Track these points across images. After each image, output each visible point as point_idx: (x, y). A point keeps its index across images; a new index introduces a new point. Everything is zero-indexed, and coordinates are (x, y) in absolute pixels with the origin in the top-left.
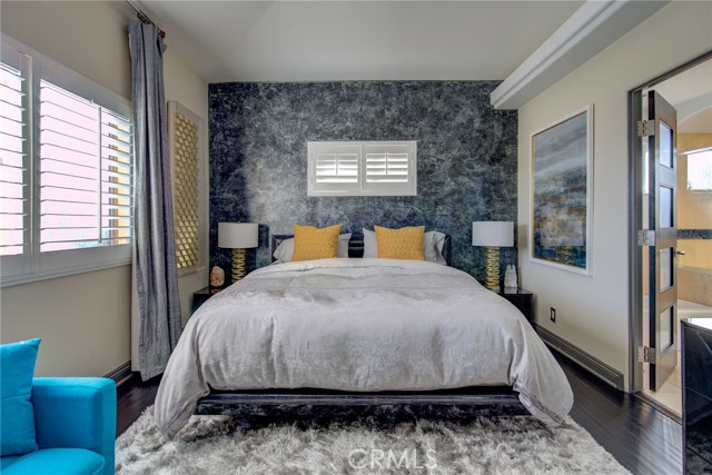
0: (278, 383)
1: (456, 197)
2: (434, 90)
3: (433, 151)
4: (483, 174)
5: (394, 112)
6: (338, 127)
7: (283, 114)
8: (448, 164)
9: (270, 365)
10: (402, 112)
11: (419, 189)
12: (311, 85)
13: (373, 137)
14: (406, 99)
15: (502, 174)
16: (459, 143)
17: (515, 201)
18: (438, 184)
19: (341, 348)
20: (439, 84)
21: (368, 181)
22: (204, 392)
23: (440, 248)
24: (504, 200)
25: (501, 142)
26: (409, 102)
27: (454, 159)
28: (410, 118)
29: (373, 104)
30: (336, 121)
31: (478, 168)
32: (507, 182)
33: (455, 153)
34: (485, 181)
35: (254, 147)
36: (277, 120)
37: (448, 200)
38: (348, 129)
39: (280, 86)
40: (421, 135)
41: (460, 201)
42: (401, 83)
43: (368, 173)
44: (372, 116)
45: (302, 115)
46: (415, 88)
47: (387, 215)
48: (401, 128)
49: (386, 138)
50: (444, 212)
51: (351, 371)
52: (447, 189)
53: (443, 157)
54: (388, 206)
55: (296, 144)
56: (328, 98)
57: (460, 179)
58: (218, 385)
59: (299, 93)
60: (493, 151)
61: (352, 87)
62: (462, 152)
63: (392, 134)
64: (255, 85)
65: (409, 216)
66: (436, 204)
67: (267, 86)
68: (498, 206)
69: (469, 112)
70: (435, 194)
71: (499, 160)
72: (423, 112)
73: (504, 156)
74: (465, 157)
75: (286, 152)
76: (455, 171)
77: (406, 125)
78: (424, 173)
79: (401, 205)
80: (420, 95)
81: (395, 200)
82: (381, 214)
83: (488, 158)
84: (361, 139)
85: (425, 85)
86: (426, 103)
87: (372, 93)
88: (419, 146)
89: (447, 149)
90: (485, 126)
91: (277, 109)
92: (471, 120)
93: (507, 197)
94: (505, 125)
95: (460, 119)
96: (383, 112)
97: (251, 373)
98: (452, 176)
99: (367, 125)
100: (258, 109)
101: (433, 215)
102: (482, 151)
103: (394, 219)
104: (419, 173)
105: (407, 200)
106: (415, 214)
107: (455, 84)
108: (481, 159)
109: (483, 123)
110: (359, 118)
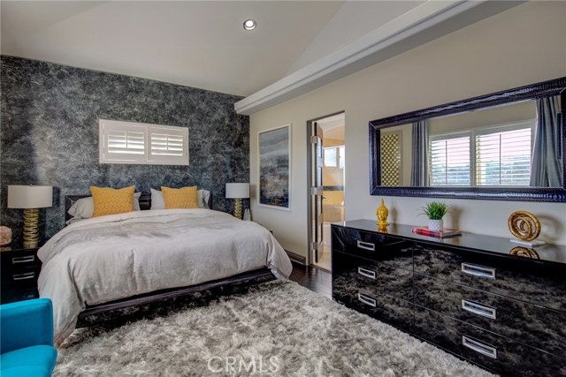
0: (139, 291)
1: (215, 167)
2: (200, 95)
3: (199, 136)
4: (231, 153)
5: (172, 105)
6: (126, 111)
7: (75, 93)
8: (209, 145)
9: (134, 280)
10: (178, 107)
11: (190, 161)
12: (102, 74)
13: (156, 121)
14: (181, 98)
15: (241, 154)
16: (216, 131)
17: (248, 170)
18: (203, 158)
19: (182, 261)
20: (203, 92)
21: (153, 153)
22: (80, 309)
23: (207, 200)
24: (242, 170)
25: (241, 134)
26: (183, 101)
27: (213, 142)
28: (184, 112)
29: (156, 98)
30: (125, 106)
31: (228, 149)
32: (244, 158)
33: (214, 138)
34: (232, 157)
35: (43, 118)
36: (69, 98)
37: (210, 169)
38: (135, 114)
39: (71, 70)
40: (191, 124)
41: (217, 169)
42: (177, 86)
43: (153, 148)
44: (155, 106)
45: (94, 97)
46: (187, 92)
47: (167, 178)
48: (177, 117)
49: (166, 123)
50: (207, 177)
51: (188, 274)
52: (209, 162)
53: (206, 140)
54: (168, 172)
55: (89, 120)
56: (118, 87)
57: (217, 155)
58: (94, 301)
59: (91, 79)
60: (236, 139)
61: (139, 82)
62: (218, 138)
63: (170, 120)
64: (45, 64)
65: (184, 179)
66: (202, 171)
67: (58, 67)
68: (239, 173)
69: (222, 113)
70: (201, 164)
71: (240, 145)
72: (192, 109)
73: (242, 143)
74: (220, 142)
75: (78, 126)
76: (214, 150)
77: (181, 116)
78: (194, 151)
79: (178, 171)
80: (191, 96)
81: (173, 168)
82: (163, 177)
83: (233, 144)
84: (147, 122)
85: (194, 91)
86: (195, 103)
87: (155, 89)
88: (190, 131)
89: (209, 135)
90: (232, 123)
91: (68, 89)
92: (223, 118)
93: (245, 167)
94: (242, 124)
95: (216, 117)
96: (163, 104)
97: (120, 288)
98: (212, 153)
99: (151, 112)
100: (48, 86)
101: (200, 178)
102: (230, 139)
103: (173, 181)
104: (190, 150)
105: (182, 168)
106: (188, 178)
107: (214, 93)
108: (230, 144)
109: (230, 121)
110: (145, 106)
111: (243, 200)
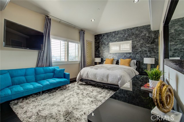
0: (88, 79)
1: (141, 52)
2: (136, 29)
3: (135, 42)
4: (149, 46)
5: (127, 35)
7: (106, 38)
8: (139, 45)
9: (88, 76)
10: (128, 35)
11: (132, 51)
12: (110, 32)
13: (122, 41)
14: (129, 32)
15: (154, 46)
16: (142, 40)
17: (158, 53)
18: (137, 49)
19: (95, 75)
20: (137, 27)
21: (121, 50)
22: (81, 79)
24: (155, 52)
25: (154, 38)
26: (130, 33)
27: (141, 44)
28: (130, 36)
29: (122, 34)
30: (115, 38)
31: (147, 45)
32: (156, 48)
33: (141, 42)
34: (149, 48)
35: (101, 45)
36: (105, 40)
38: (117, 40)
39: (105, 34)
40: (133, 39)
42: (128, 29)
43: (121, 48)
44: (122, 36)
45: (109, 38)
46: (131, 29)
47: (125, 56)
48: (128, 38)
49: (125, 41)
50: (138, 56)
51: (96, 79)
52: (139, 51)
53: (138, 43)
54: (125, 55)
55: (108, 44)
56: (113, 34)
57: (143, 48)
58: (82, 78)
59: (108, 34)
60: (152, 41)
61: (118, 32)
62: (143, 42)
63: (126, 39)
64: (101, 34)
65: (130, 56)
66: (136, 54)
67: (103, 34)
68: (153, 54)
69: (145, 32)
70: (136, 52)
71: (153, 43)
72: (133, 34)
73: (155, 42)
74: (144, 43)
75: (106, 45)
76: (141, 46)
77: (129, 37)
78: (134, 47)
79: (128, 54)
80: (133, 30)
81: (127, 53)
82: (124, 56)
83: (150, 43)
84: (120, 41)
85: (134, 28)
86: (134, 32)
87: (122, 32)
88: (132, 41)
89: (139, 42)
90: (149, 35)
91: (105, 38)
92: (146, 34)
93: (156, 52)
94: (155, 34)
95: (143, 34)
96: (124, 35)
97: (85, 77)
98: (140, 48)
99: (121, 38)
100: (102, 38)
101: (136, 56)
102: (149, 41)
103: (127, 57)
104: (132, 47)
105: (130, 53)
106: (131, 56)
107: (141, 27)
108: (148, 43)
109: (149, 34)
110: (119, 37)
111: (151, 65)
